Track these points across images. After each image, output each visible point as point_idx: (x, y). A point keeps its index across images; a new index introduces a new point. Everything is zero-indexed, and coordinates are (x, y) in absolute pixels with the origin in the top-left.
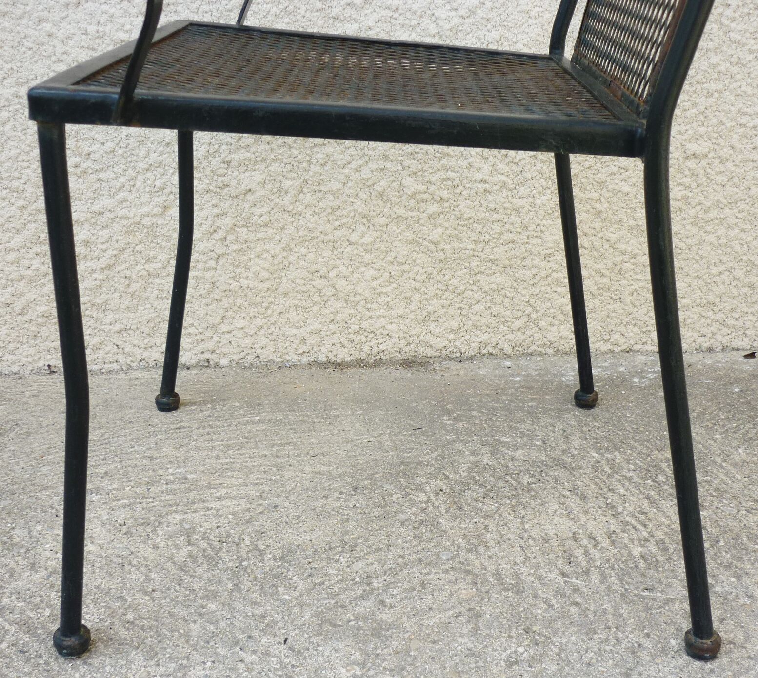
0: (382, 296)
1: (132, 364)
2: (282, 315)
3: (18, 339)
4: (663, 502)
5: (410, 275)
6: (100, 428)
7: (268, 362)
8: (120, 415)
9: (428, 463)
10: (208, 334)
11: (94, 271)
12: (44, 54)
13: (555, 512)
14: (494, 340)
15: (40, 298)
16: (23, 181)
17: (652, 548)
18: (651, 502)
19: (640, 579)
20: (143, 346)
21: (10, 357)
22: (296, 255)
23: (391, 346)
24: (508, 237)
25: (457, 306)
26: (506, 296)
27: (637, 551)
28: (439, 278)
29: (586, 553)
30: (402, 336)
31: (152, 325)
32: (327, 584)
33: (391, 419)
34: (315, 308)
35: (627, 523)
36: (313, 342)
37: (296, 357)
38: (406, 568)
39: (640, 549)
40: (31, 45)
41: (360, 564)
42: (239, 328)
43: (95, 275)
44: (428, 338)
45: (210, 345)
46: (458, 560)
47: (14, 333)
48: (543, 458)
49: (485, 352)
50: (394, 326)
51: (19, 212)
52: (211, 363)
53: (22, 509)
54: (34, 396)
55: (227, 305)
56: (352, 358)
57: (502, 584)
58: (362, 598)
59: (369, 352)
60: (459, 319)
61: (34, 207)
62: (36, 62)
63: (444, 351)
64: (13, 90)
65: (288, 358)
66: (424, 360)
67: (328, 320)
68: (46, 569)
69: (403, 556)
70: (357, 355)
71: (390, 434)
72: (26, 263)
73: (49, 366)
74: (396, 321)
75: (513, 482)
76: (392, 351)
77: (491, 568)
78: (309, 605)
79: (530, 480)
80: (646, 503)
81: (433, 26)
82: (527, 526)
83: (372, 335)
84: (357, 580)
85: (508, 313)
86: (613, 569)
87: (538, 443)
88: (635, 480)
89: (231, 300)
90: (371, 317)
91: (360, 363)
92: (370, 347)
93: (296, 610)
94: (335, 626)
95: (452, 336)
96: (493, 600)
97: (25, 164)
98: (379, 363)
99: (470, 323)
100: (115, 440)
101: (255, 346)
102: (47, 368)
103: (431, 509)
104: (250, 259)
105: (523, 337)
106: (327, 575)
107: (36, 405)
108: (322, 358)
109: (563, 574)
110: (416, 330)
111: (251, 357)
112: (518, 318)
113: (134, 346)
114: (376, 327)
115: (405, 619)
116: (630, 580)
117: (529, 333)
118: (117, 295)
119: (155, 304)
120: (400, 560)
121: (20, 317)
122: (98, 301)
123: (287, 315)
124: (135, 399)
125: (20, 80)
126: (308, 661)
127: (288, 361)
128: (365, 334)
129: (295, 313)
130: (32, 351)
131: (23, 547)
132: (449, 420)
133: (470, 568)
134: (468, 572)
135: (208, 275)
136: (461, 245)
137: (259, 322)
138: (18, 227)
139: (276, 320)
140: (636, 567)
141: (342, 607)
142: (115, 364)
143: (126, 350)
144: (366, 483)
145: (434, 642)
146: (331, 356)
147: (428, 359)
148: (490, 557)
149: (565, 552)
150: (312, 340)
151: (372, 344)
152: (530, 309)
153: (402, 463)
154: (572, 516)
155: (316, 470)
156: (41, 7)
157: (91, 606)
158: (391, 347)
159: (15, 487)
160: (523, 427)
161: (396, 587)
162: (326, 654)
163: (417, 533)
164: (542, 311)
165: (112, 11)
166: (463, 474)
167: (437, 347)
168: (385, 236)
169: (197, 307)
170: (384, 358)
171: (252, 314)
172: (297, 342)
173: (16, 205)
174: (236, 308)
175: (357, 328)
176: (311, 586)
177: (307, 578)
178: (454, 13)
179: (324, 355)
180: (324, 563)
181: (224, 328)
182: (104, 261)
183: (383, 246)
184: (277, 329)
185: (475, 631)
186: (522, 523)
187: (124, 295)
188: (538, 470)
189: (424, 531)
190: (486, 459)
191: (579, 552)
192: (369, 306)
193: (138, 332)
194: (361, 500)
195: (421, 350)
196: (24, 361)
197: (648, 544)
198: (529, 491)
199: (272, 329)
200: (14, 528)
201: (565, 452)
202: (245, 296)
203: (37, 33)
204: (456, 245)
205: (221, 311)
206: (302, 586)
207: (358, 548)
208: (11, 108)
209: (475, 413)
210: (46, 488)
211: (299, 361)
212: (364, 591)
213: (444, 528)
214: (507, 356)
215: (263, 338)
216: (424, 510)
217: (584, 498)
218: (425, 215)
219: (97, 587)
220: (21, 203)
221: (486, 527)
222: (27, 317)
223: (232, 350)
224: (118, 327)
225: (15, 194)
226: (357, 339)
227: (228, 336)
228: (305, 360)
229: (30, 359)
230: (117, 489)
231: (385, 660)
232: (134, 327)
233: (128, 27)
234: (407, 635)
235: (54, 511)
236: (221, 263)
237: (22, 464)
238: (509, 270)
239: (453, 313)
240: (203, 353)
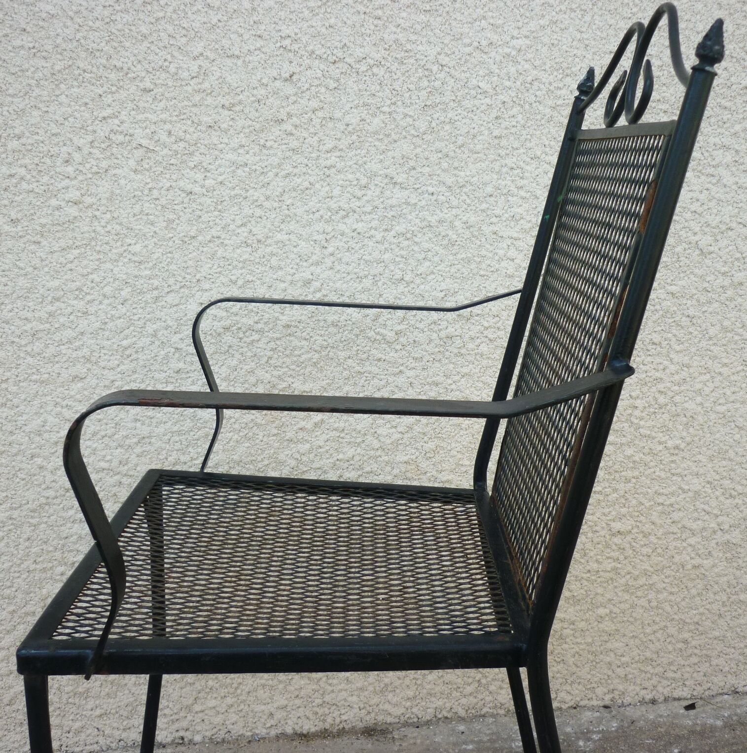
1: (112, 745)
2: (250, 694)
3: (7, 727)
7: (239, 736)
10: (182, 714)
12: (36, 483)
14: (448, 705)
20: (122, 728)
23: (352, 716)
30: (362, 706)
31: (130, 708)
34: (281, 686)
36: (279, 717)
37: (264, 731)
40: (23, 476)
42: (211, 708)
44: (387, 706)
45: (185, 724)
47: (2, 722)
49: (440, 716)
50: (355, 699)
52: (186, 740)
55: (199, 688)
56: (317, 728)
59: (332, 722)
60: (414, 688)
62: (28, 490)
63: (402, 718)
64: (7, 514)
65: (257, 732)
66: (384, 727)
67: (293, 696)
70: (320, 726)
74: (356, 693)
76: (354, 720)
81: (375, 441)
83: (334, 707)
85: (459, 680)
89: (203, 683)
90: (333, 691)
91: (324, 734)
92: (333, 718)
95: (408, 704)
98: (342, 733)
99: (425, 691)
101: (227, 722)
105: (475, 701)
108: (289, 730)
110: (376, 700)
111: (222, 733)
112: (469, 684)
113: (114, 728)
114: (338, 699)
117: (480, 696)
118: (98, 683)
119: (133, 690)
121: (8, 708)
122: (80, 690)
123: (255, 694)
125: (14, 505)
127: (257, 735)
128: (328, 706)
129: (262, 692)
130: (18, 737)
137: (229, 701)
139: (244, 698)
142: (96, 746)
143: (106, 732)
146: (297, 728)
147: (387, 726)
150: (279, 715)
151: (334, 715)
152: (479, 675)
156: (33, 446)
164: (491, 677)
165: (95, 446)
167: (396, 714)
169: (171, 691)
170: (347, 727)
171: (223, 695)
172: (265, 717)
173: (7, 610)
174: (208, 690)
175: (319, 701)
178: (394, 430)
179: (290, 728)
181: (197, 708)
184: (246, 707)
192: (330, 681)
193: (117, 716)
195: (380, 718)
196: (11, 746)
199: (242, 706)
203: (29, 466)
205: (194, 693)
208: (5, 529)
211: (268, 734)
214: (462, 719)
215: (234, 715)
222: (16, 708)
223: (204, 727)
224: (98, 712)
226: (320, 711)
227: (200, 715)
228: (273, 733)
229: (16, 745)
232: (113, 711)
233: (108, 458)
239: (408, 684)
240: (177, 731)
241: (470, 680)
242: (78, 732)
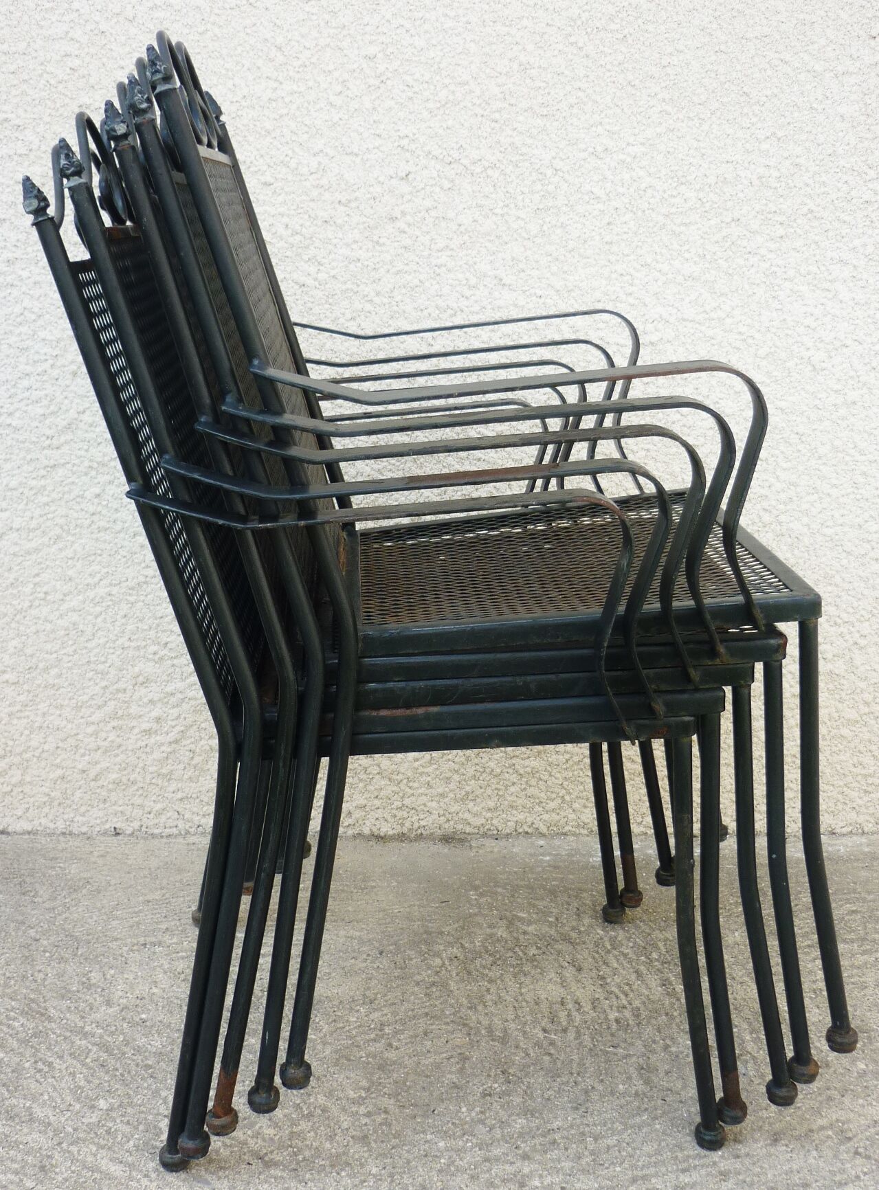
0: (424, 775)
1: (190, 830)
3: (89, 802)
4: (649, 976)
6: (161, 889)
8: (179, 877)
9: (449, 933)
11: (162, 744)
13: (551, 980)
14: (530, 820)
15: (113, 767)
16: (108, 665)
17: (627, 1013)
18: (638, 974)
19: (609, 1038)
21: (81, 819)
27: (612, 1016)
29: (569, 1015)
30: (442, 812)
32: (347, 1028)
33: (422, 892)
34: (362, 786)
35: (611, 993)
36: (358, 816)
38: (414, 1019)
39: (616, 1014)
41: (376, 1015)
43: (163, 748)
44: (467, 815)
46: (458, 1015)
47: (87, 797)
48: (552, 933)
49: (520, 830)
50: (434, 805)
51: (102, 692)
53: (97, 957)
54: (102, 856)
56: (394, 831)
57: (492, 1036)
58: (374, 1040)
59: (411, 827)
60: (496, 799)
61: (115, 687)
63: (481, 829)
66: (460, 836)
67: (372, 796)
68: (119, 1005)
69: (413, 1010)
70: (398, 830)
71: (419, 906)
72: (103, 735)
73: (115, 828)
74: (436, 799)
75: (520, 953)
76: (431, 825)
77: (485, 1022)
78: (331, 1044)
79: (535, 952)
80: (633, 976)
82: (523, 990)
83: (415, 812)
84: (372, 1026)
86: (588, 1029)
87: (551, 919)
88: (630, 956)
90: (414, 796)
91: (402, 837)
92: (412, 822)
93: (319, 1047)
94: (349, 1060)
95: (489, 815)
96: (481, 1047)
97: (111, 651)
98: (420, 837)
99: (506, 803)
100: (174, 900)
102: (113, 830)
103: (443, 972)
106: (347, 1021)
107: (104, 865)
108: (366, 831)
109: (545, 1031)
110: (455, 808)
113: (193, 813)
114: (419, 805)
115: (407, 1058)
116: (600, 1039)
118: (181, 766)
120: (410, 1013)
121: (93, 783)
122: (164, 771)
124: (192, 863)
126: (325, 1085)
128: (408, 811)
130: (101, 814)
131: (99, 987)
132: (475, 895)
133: (468, 1022)
134: (465, 1025)
138: (100, 704)
140: (609, 1028)
141: (357, 1046)
142: (175, 829)
144: (391, 948)
145: (427, 1076)
146: (375, 829)
147: (466, 836)
148: (487, 1014)
149: (551, 1013)
150: (358, 814)
151: (413, 820)
152: (564, 791)
153: (426, 932)
154: (565, 984)
155: (349, 935)
157: (156, 1035)
158: (430, 822)
159: (90, 937)
160: (541, 904)
161: (403, 1033)
162: (340, 1080)
163: (428, 991)
166: (477, 944)
167: (475, 825)
170: (424, 833)
175: (399, 804)
176: (333, 1029)
177: (331, 1023)
179: (368, 828)
180: (347, 1012)
182: (172, 736)
185: (462, 1070)
186: (520, 988)
187: (187, 766)
188: (546, 943)
189: (434, 990)
190: (501, 932)
191: (563, 1014)
193: (198, 800)
194: (385, 963)
195: (459, 827)
196: (93, 822)
197: (625, 1010)
198: (533, 961)
200: (91, 971)
201: (573, 929)
206: (326, 1029)
207: (377, 1002)
209: (499, 890)
210: (116, 940)
212: (377, 1035)
213: (452, 989)
214: (541, 836)
216: (437, 973)
217: (579, 970)
219: (160, 1022)
220: (104, 683)
221: (488, 990)
222: (100, 783)
224: (180, 795)
225: (100, 675)
226: (400, 814)
229: (98, 821)
230: (176, 944)
231: (385, 1087)
234: (406, 1070)
235: (123, 959)
237: (95, 918)
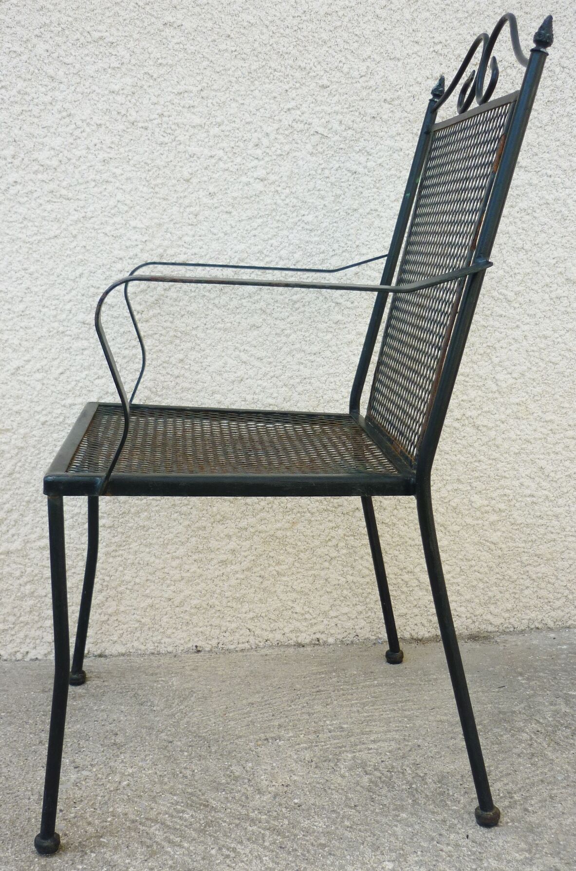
0: (454, 585)
1: (260, 644)
3: (174, 626)
5: (476, 568)
7: (365, 639)
10: (320, 619)
14: (540, 617)
20: (269, 629)
21: (167, 640)
22: (390, 556)
24: (550, 536)
25: (511, 591)
26: (549, 583)
28: (497, 570)
31: (277, 612)
42: (343, 614)
44: (489, 617)
45: (321, 627)
49: (533, 626)
50: (463, 609)
52: (321, 641)
54: (194, 669)
55: (336, 596)
56: (430, 634)
60: (512, 601)
63: (501, 627)
65: (380, 636)
66: (485, 634)
67: (412, 606)
70: (434, 632)
74: (464, 604)
89: (339, 592)
95: (507, 615)
99: (521, 604)
101: (356, 627)
102: (194, 648)
104: (355, 560)
105: (562, 614)
110: (480, 611)
111: (351, 636)
112: (558, 599)
117: (567, 610)
118: (253, 590)
119: (282, 596)
121: (178, 609)
130: (184, 635)
135: (323, 573)
136: (514, 545)
137: (359, 608)
142: (247, 644)
143: (256, 633)
146: (414, 634)
147: (489, 634)
152: (567, 592)
167: (495, 624)
168: (457, 539)
171: (354, 603)
173: (183, 524)
174: (342, 598)
179: (408, 633)
181: (333, 614)
182: (245, 565)
183: (455, 547)
184: (373, 614)
187: (257, 590)
193: (266, 618)
195: (483, 627)
199: (370, 613)
202: (350, 588)
204: (511, 544)
205: (331, 601)
214: (550, 629)
215: (362, 621)
218: (487, 522)
222: (183, 609)
223: (337, 631)
224: (251, 615)
227: (335, 620)
229: (182, 641)
232: (263, 615)
236: (333, 564)
238: (551, 562)
239: (508, 597)
240: (315, 633)
241: (560, 595)
242: (233, 632)
